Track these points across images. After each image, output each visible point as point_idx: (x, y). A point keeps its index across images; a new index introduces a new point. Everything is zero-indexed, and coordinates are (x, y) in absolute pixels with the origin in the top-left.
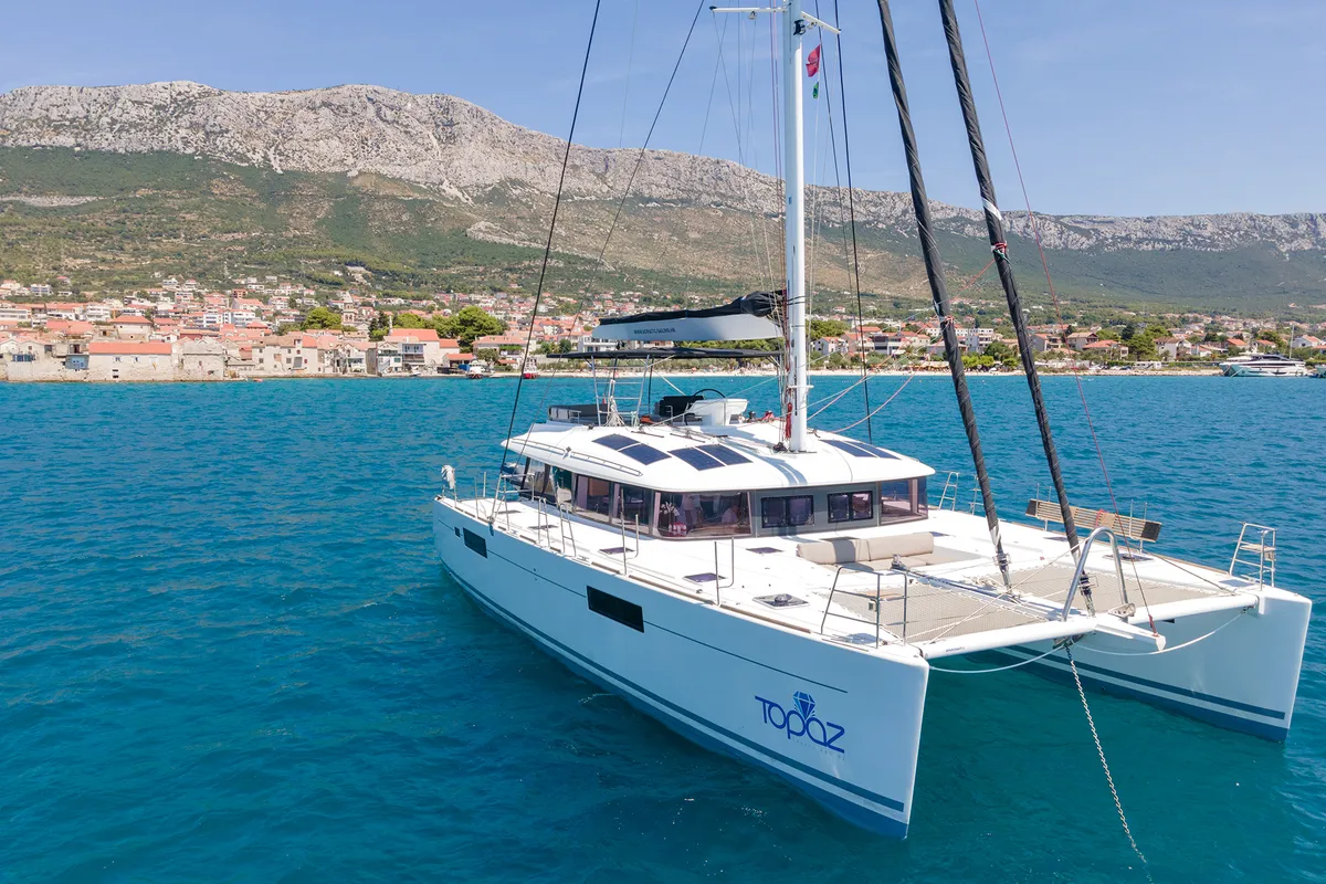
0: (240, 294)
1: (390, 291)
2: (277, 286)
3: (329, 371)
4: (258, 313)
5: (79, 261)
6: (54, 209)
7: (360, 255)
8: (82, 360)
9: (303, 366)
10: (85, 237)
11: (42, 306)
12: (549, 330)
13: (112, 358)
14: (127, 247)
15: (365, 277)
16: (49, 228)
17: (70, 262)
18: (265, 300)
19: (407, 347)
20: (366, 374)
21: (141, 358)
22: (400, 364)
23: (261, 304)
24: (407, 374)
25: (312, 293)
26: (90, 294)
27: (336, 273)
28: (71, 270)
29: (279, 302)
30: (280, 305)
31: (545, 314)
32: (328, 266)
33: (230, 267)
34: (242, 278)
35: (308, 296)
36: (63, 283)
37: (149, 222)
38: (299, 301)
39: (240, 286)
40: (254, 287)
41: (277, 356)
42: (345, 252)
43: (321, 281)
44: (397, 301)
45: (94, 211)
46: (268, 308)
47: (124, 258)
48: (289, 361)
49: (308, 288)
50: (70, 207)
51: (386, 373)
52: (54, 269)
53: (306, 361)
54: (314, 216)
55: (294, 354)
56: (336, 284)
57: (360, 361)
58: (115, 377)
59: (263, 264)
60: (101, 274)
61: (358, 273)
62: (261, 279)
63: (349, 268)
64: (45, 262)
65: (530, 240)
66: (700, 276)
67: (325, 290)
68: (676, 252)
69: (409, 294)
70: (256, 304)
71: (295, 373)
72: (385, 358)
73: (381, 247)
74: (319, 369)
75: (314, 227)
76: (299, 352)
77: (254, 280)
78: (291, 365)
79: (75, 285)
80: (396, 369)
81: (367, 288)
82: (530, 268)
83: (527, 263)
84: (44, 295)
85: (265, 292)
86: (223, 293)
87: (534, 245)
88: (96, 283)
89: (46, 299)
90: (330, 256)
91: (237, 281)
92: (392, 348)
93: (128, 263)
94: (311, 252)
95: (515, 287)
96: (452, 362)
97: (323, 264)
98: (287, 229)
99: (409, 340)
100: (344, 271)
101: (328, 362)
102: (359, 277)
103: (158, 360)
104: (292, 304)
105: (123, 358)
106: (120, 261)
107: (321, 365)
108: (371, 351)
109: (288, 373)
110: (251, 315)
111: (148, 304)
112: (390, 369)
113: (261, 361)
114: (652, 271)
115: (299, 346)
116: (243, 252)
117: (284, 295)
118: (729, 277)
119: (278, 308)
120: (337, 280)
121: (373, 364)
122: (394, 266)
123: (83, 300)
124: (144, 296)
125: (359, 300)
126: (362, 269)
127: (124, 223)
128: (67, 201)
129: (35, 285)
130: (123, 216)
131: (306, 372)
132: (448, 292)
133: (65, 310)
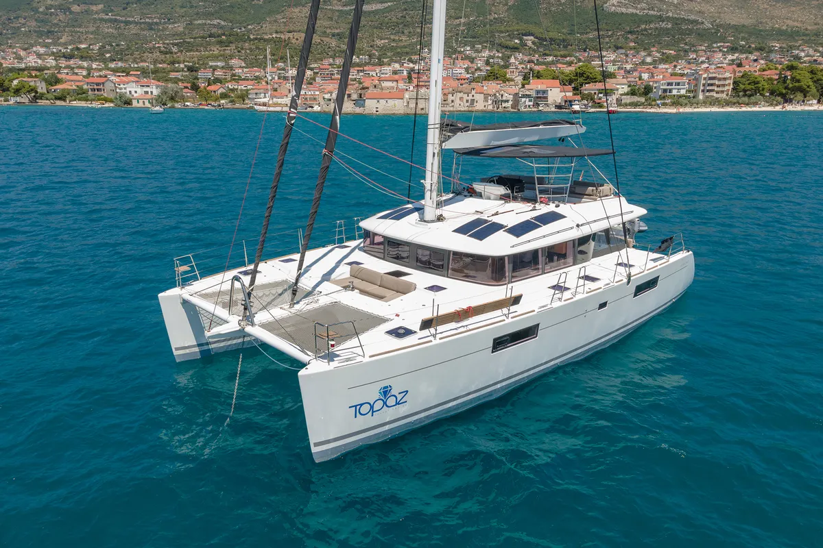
0: (460, 58)
1: (547, 52)
2: (480, 52)
3: (490, 108)
4: (467, 70)
5: (382, 41)
6: (373, 12)
7: (532, 28)
8: (362, 102)
9: (475, 104)
10: (386, 26)
11: (362, 69)
12: (645, 76)
13: (376, 101)
14: (405, 31)
15: (533, 43)
16: (370, 23)
17: (379, 43)
18: (472, 60)
19: (538, 92)
20: (510, 109)
21: (389, 101)
22: (531, 103)
23: (469, 63)
24: (536, 109)
25: (500, 55)
26: (385, 60)
27: (516, 41)
28: (379, 47)
29: (479, 62)
30: (480, 64)
31: (650, 64)
32: (512, 37)
33: (457, 41)
34: (462, 47)
35: (498, 57)
36: (374, 54)
37: (417, 15)
38: (491, 60)
39: (460, 52)
40: (468, 52)
41: (461, 99)
42: (523, 27)
43: (506, 47)
44: (550, 59)
45: (391, 11)
46: (473, 65)
47: (404, 38)
48: (467, 101)
49: (498, 52)
50: (380, 10)
51: (523, 109)
52: (371, 46)
53: (477, 102)
54: (506, 4)
55: (470, 97)
56: (515, 49)
57: (507, 101)
58: (377, 111)
59: (475, 37)
60: (392, 48)
61: (529, 40)
62: (473, 47)
63: (525, 37)
64: (368, 42)
65: (649, 9)
66: (784, 28)
67: (508, 53)
68: (766, 9)
69: (559, 53)
70: (466, 64)
71: (470, 109)
72: (523, 100)
73: (546, 22)
74: (485, 106)
75: (506, 11)
76: (473, 96)
77: (468, 48)
78: (468, 104)
79: (379, 55)
80: (529, 106)
81: (534, 50)
82: (646, 30)
83: (643, 26)
84: (365, 62)
85: (474, 55)
86: (451, 57)
87: (651, 12)
88: (389, 54)
89: (366, 64)
90: (513, 31)
91: (459, 49)
92: (528, 93)
93: (405, 41)
94: (503, 28)
95: (632, 44)
96: (566, 101)
97: (509, 35)
98: (490, 14)
99: (540, 87)
100: (521, 40)
101: (490, 102)
102: (529, 43)
103: (397, 102)
104: (487, 63)
105: (381, 101)
106: (402, 40)
107: (486, 104)
108: (516, 94)
109: (466, 109)
110: (463, 71)
111: (411, 65)
112: (526, 106)
113: (452, 101)
114: (744, 26)
115: (473, 92)
116: (464, 30)
117: (484, 57)
118: (809, 28)
119: (479, 65)
120: (516, 46)
121: (516, 103)
122: (552, 35)
123: (381, 64)
124: (411, 61)
125: (526, 59)
126: (532, 38)
127: (405, 17)
128: (379, 6)
129: (361, 57)
130: (405, 12)
131: (477, 108)
132: (585, 51)
133: (372, 71)
